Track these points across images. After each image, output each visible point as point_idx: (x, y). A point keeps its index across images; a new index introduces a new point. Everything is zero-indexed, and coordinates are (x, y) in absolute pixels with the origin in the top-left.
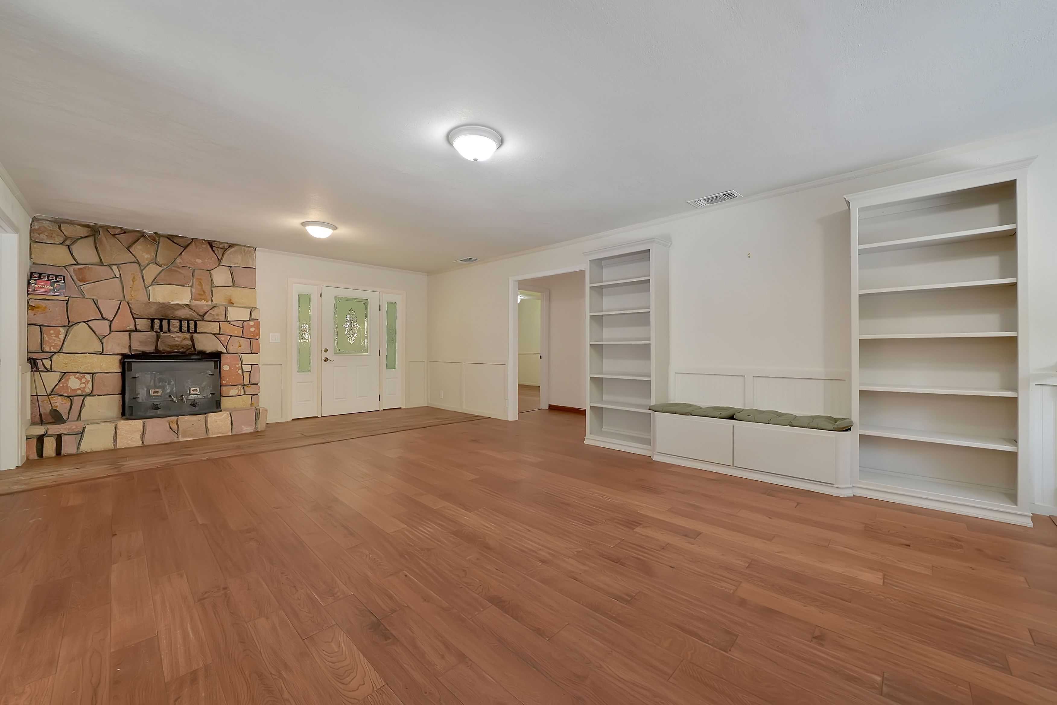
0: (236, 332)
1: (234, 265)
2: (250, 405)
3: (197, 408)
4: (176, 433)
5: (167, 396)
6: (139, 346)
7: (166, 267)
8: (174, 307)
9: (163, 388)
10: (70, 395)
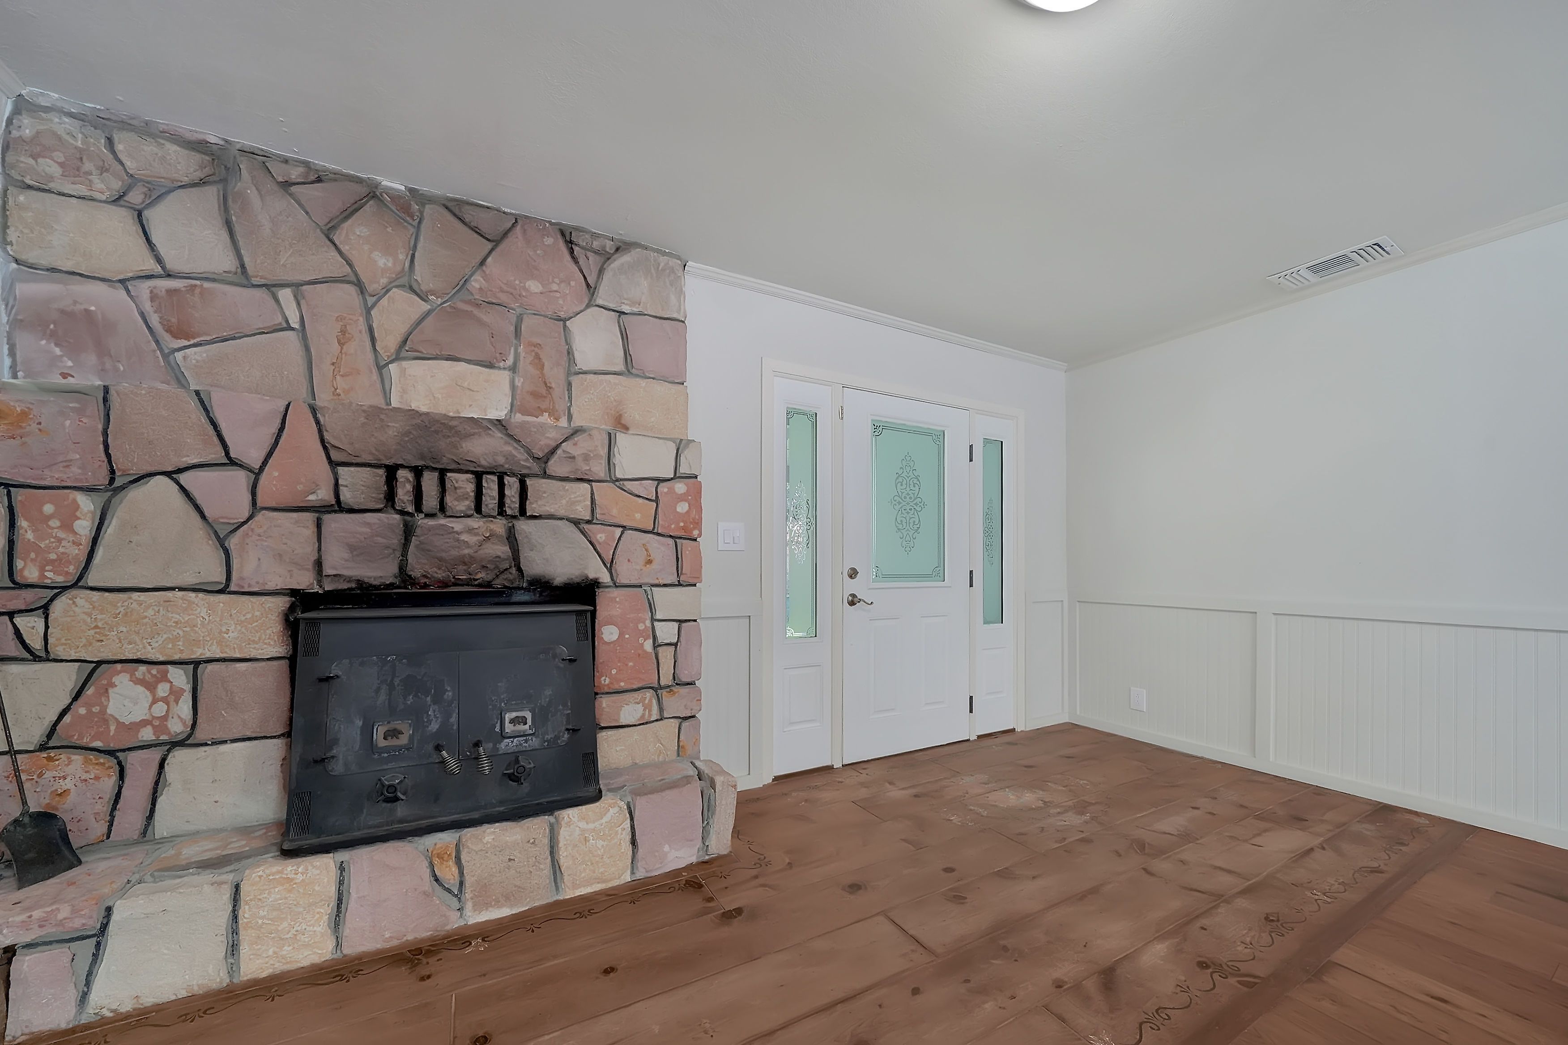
0: (638, 516)
1: (630, 306)
2: (676, 754)
3: (526, 787)
4: (456, 896)
5: (430, 747)
6: (346, 561)
7: (440, 301)
8: (459, 429)
9: (417, 716)
10: (113, 746)
